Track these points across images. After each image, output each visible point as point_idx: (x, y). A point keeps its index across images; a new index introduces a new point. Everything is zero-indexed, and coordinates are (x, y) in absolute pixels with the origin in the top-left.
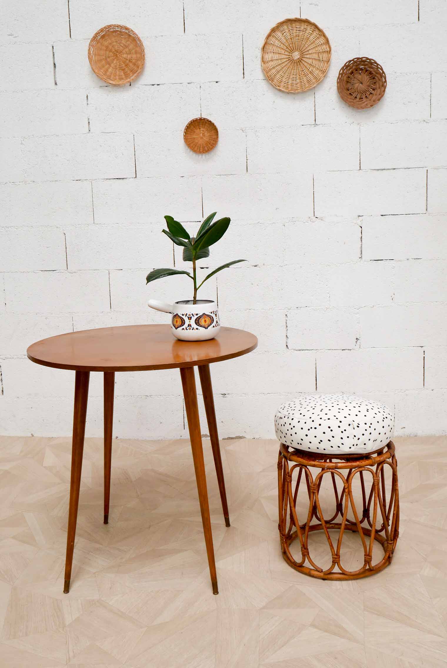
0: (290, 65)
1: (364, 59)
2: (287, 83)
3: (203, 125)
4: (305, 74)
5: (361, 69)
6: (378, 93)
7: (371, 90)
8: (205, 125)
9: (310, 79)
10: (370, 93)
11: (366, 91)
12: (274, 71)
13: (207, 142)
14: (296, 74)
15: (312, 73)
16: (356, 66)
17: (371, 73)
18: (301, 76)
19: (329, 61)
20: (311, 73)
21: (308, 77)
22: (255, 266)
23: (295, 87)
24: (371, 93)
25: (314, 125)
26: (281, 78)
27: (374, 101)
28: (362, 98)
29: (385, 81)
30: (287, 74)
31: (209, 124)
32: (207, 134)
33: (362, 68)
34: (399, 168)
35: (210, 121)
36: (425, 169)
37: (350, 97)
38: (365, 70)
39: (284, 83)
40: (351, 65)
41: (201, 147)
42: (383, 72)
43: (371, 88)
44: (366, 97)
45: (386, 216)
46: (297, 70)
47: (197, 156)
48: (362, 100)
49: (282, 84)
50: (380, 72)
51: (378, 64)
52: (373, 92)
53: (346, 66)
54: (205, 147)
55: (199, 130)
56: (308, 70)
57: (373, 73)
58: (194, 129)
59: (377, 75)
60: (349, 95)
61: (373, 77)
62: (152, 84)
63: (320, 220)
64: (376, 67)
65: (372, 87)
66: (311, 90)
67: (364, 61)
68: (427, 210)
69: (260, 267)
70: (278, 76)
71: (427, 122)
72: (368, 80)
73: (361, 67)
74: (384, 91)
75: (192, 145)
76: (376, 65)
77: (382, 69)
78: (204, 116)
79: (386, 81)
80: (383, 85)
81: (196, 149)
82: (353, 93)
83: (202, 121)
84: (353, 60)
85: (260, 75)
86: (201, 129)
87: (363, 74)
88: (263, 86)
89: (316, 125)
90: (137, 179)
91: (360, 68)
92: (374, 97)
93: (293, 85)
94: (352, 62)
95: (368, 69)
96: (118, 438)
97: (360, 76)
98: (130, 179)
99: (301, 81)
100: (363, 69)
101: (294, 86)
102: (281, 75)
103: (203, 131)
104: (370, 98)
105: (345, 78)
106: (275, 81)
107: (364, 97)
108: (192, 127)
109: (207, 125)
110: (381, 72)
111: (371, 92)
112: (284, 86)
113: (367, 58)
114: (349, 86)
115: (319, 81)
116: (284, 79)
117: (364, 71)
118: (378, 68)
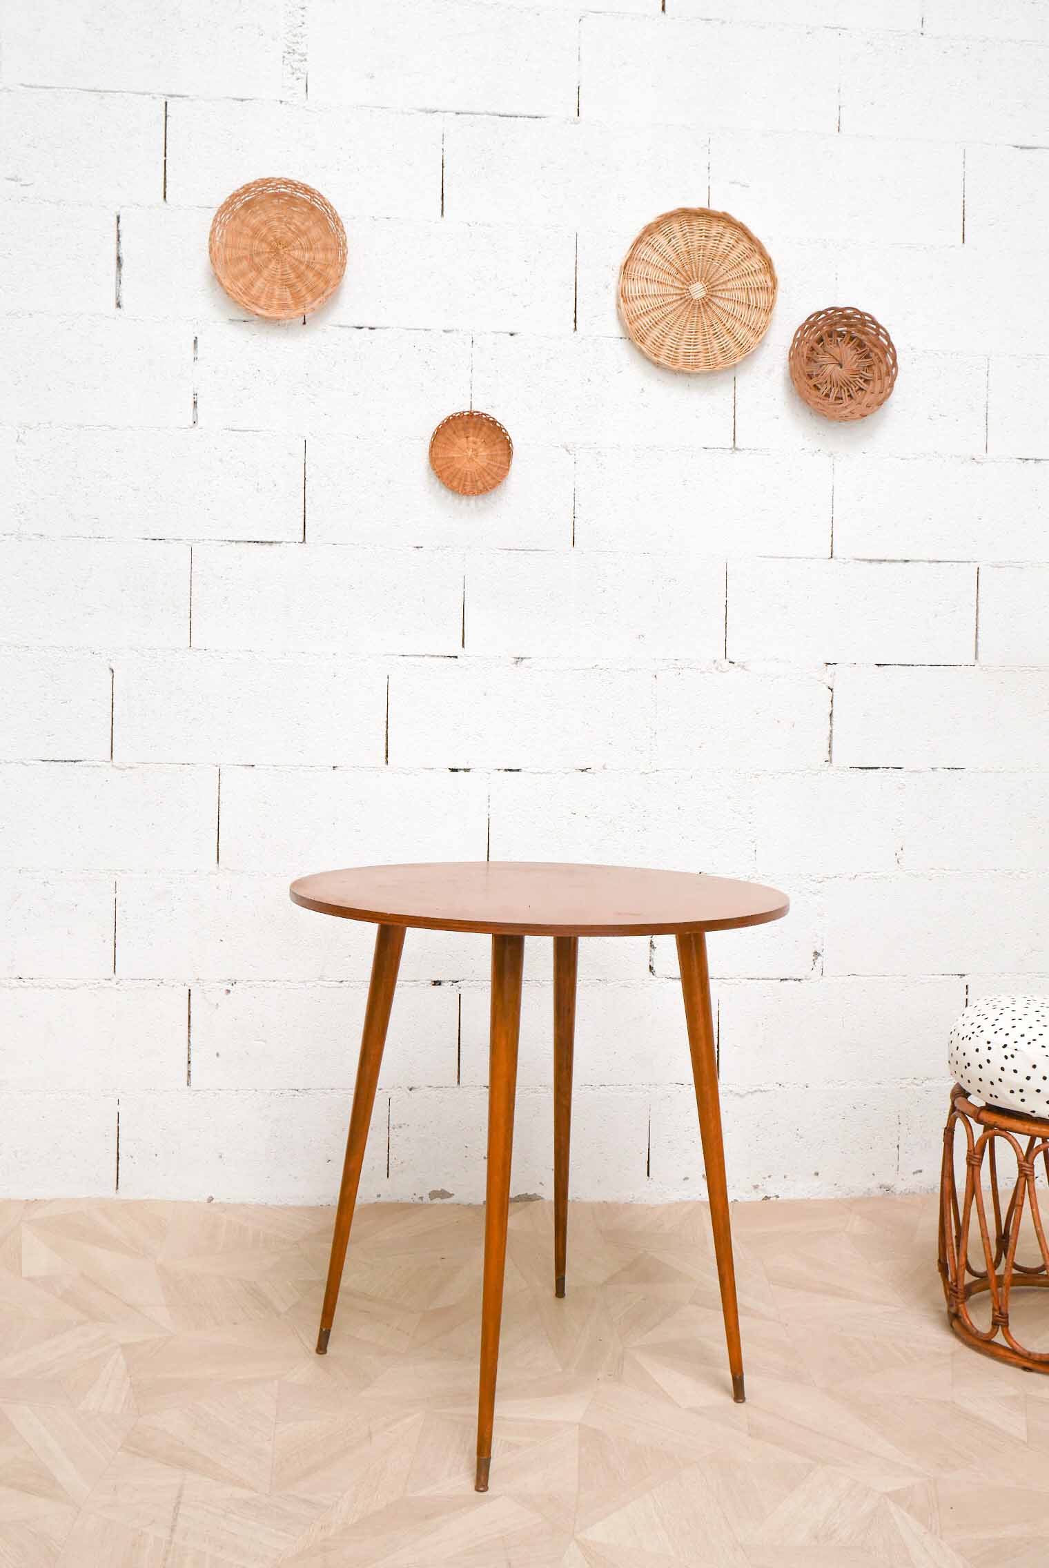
0: (683, 311)
1: (849, 311)
2: (676, 349)
3: (475, 428)
4: (717, 333)
5: (841, 335)
6: (877, 389)
7: (861, 381)
8: (480, 429)
9: (727, 346)
10: (857, 388)
11: (848, 383)
12: (646, 319)
13: (484, 469)
14: (696, 332)
15: (731, 333)
16: (831, 325)
17: (861, 345)
18: (707, 337)
19: (770, 310)
20: (730, 332)
21: (723, 340)
22: (583, 771)
23: (694, 361)
24: (861, 389)
25: (731, 449)
26: (661, 337)
27: (868, 406)
28: (842, 399)
29: (893, 364)
30: (675, 329)
31: (489, 428)
32: (484, 451)
33: (841, 331)
34: (918, 561)
35: (494, 422)
36: (977, 565)
37: (814, 392)
38: (848, 338)
39: (669, 350)
40: (819, 323)
41: (469, 479)
42: (891, 344)
43: (861, 378)
44: (850, 396)
45: (885, 666)
46: (697, 322)
47: (457, 502)
48: (840, 401)
49: (664, 352)
50: (882, 342)
51: (879, 326)
52: (864, 386)
53: (810, 324)
54: (477, 481)
55: (464, 440)
56: (724, 325)
57: (865, 345)
58: (454, 436)
59: (876, 350)
60: (812, 387)
61: (866, 353)
62: (357, 326)
63: (739, 669)
64: (874, 333)
65: (863, 376)
66: (726, 370)
67: (848, 317)
68: (976, 658)
69: (594, 773)
70: (656, 332)
71: (978, 463)
72: (854, 359)
73: (839, 330)
74: (891, 386)
75: (446, 474)
76: (875, 327)
77: (887, 337)
78: (479, 407)
79: (895, 365)
80: (888, 374)
81: (455, 484)
82: (820, 384)
83: (475, 419)
84: (825, 312)
85: (614, 328)
86: (471, 439)
87: (844, 346)
88: (619, 353)
89: (737, 449)
90: (306, 545)
91: (838, 332)
92: (868, 398)
93: (689, 356)
94: (823, 316)
95: (857, 335)
96: (214, 1201)
97: (837, 350)
98: (288, 545)
99: (706, 347)
100: (844, 335)
101: (691, 357)
102: (663, 332)
103: (475, 443)
104: (858, 400)
105: (805, 350)
106: (648, 342)
107: (845, 395)
108: (450, 431)
109: (484, 429)
110: (886, 343)
111: (862, 386)
112: (668, 357)
113: (856, 311)
114: (813, 368)
115: (747, 352)
116: (668, 341)
117: (847, 338)
118: (878, 334)
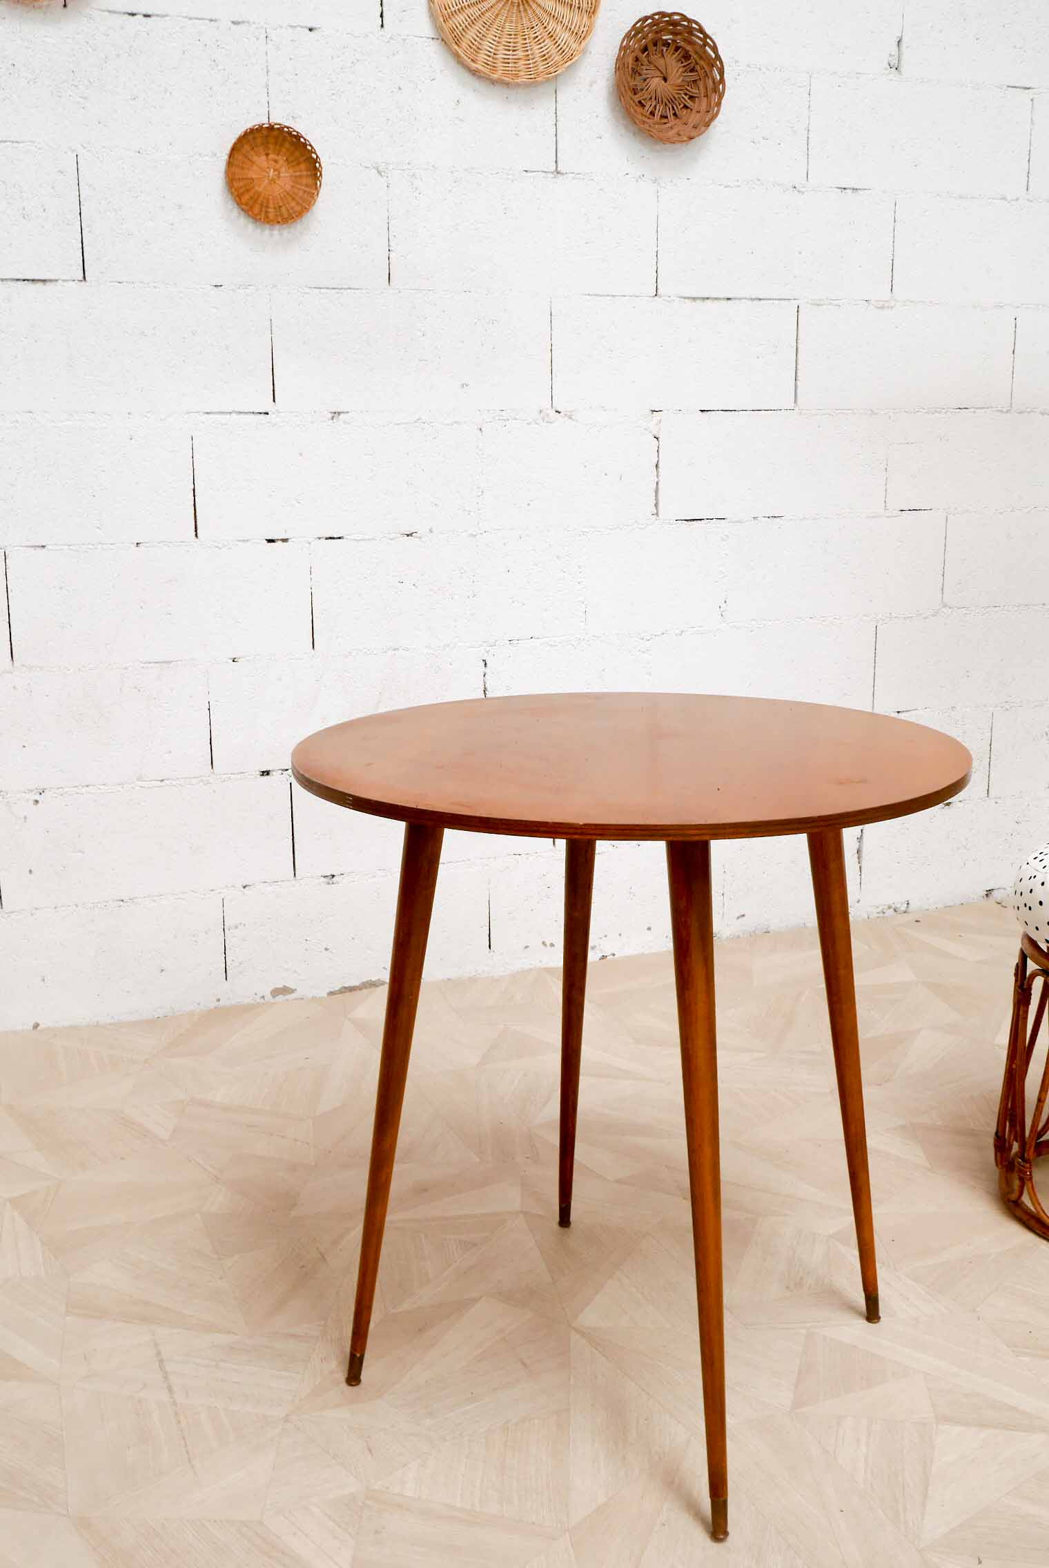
0: (501, 9)
1: (676, 17)
2: (495, 54)
3: (276, 144)
4: (537, 37)
5: (666, 44)
6: (704, 107)
7: (686, 98)
8: (282, 145)
9: (548, 53)
10: (682, 105)
11: (673, 99)
12: (460, 18)
13: (288, 194)
14: (515, 35)
15: (553, 38)
16: (657, 33)
17: (687, 57)
18: (527, 41)
19: (593, 13)
20: (552, 36)
21: (545, 46)
22: (408, 535)
23: (513, 69)
24: (686, 107)
25: (552, 173)
26: (478, 39)
27: (695, 127)
28: (666, 117)
29: (720, 79)
30: (493, 30)
31: (292, 144)
32: (286, 172)
33: (666, 40)
34: (740, 299)
35: (298, 137)
36: (795, 303)
37: (639, 109)
38: (674, 48)
39: (486, 55)
40: (645, 30)
41: (271, 205)
42: (718, 57)
43: (686, 94)
44: (675, 114)
45: (709, 412)
46: (517, 23)
47: (259, 231)
48: (665, 121)
49: (482, 56)
50: (710, 55)
51: (706, 36)
52: (689, 103)
53: (635, 31)
54: (280, 207)
55: (264, 157)
56: (545, 27)
57: (690, 56)
58: (252, 153)
59: (702, 63)
60: (637, 104)
61: (692, 65)
62: (130, 12)
63: (566, 418)
64: (701, 43)
65: (688, 93)
66: (548, 80)
67: (675, 24)
68: (795, 402)
69: (420, 538)
70: (471, 34)
71: (799, 191)
72: (679, 73)
73: (664, 38)
74: (719, 104)
75: (246, 197)
76: (701, 36)
77: (715, 49)
78: (279, 118)
79: (722, 80)
80: (715, 90)
81: (256, 210)
82: (644, 100)
83: (276, 133)
84: (651, 17)
85: (425, 27)
86: (271, 156)
87: (669, 56)
88: (431, 55)
89: (558, 173)
90: (88, 284)
91: (663, 40)
92: (694, 118)
93: (509, 63)
94: (650, 21)
95: (682, 44)
96: (39, 1028)
97: (662, 61)
98: (65, 284)
99: (527, 53)
100: (669, 44)
101: (510, 65)
102: (480, 33)
103: (276, 161)
104: (684, 119)
105: (630, 60)
106: (464, 45)
107: (670, 114)
108: (247, 147)
109: (287, 145)
110: (713, 56)
111: (687, 104)
112: (486, 63)
113: (684, 18)
114: (638, 82)
115: (569, 57)
116: (485, 45)
117: (672, 48)
118: (706, 44)
